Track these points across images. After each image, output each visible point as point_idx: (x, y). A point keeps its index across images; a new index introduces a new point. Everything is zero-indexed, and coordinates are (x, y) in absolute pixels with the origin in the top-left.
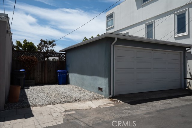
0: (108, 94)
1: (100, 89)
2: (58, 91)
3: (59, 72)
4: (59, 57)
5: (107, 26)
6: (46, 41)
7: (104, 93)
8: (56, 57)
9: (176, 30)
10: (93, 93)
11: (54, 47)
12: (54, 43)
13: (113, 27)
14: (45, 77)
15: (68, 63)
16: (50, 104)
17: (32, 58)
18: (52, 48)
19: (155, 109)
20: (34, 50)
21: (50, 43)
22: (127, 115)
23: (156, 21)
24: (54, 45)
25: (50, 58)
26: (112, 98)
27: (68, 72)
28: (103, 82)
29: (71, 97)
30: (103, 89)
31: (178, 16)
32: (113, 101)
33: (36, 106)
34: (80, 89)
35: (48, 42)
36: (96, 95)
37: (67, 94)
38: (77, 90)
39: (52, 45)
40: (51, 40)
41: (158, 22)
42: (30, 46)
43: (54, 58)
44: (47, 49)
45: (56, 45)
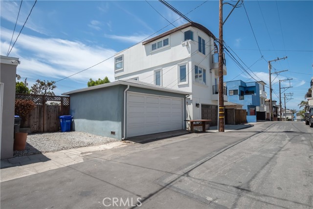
0: (121, 137)
1: (113, 133)
2: (65, 138)
3: (62, 118)
4: (62, 101)
5: (116, 68)
6: (44, 82)
7: (116, 136)
8: (58, 101)
9: (179, 79)
10: (106, 137)
11: (54, 89)
12: (53, 84)
13: (123, 70)
14: (43, 124)
15: (73, 107)
16: (62, 149)
17: (28, 102)
18: (51, 91)
19: (161, 145)
20: (25, 91)
21: (49, 84)
22: (139, 150)
23: (163, 69)
24: (54, 87)
25: (48, 103)
26: (125, 140)
27: (72, 118)
28: (116, 126)
29: (83, 142)
30: (116, 133)
31: (181, 67)
32: (126, 142)
33: (48, 152)
34: (89, 135)
35: (46, 83)
36: (108, 139)
37: (77, 140)
38: (86, 136)
39: (51, 86)
40: (50, 82)
41: (165, 70)
42: (21, 87)
43: (53, 102)
44: (44, 91)
45: (55, 87)
